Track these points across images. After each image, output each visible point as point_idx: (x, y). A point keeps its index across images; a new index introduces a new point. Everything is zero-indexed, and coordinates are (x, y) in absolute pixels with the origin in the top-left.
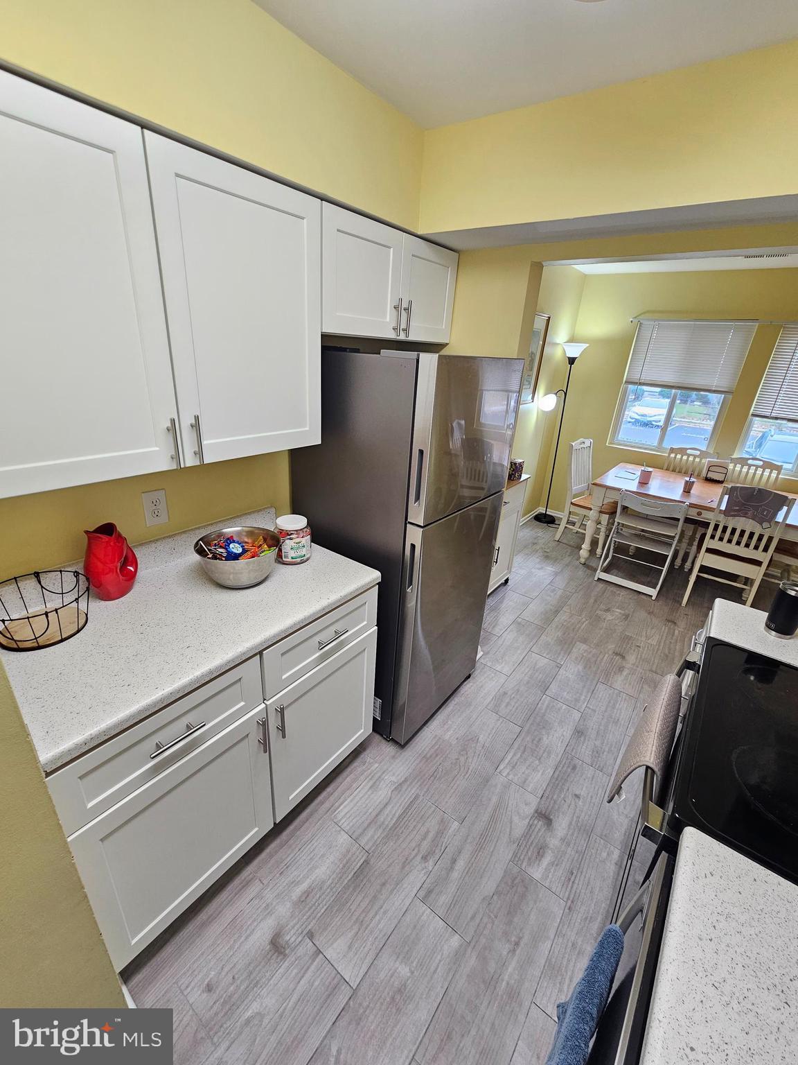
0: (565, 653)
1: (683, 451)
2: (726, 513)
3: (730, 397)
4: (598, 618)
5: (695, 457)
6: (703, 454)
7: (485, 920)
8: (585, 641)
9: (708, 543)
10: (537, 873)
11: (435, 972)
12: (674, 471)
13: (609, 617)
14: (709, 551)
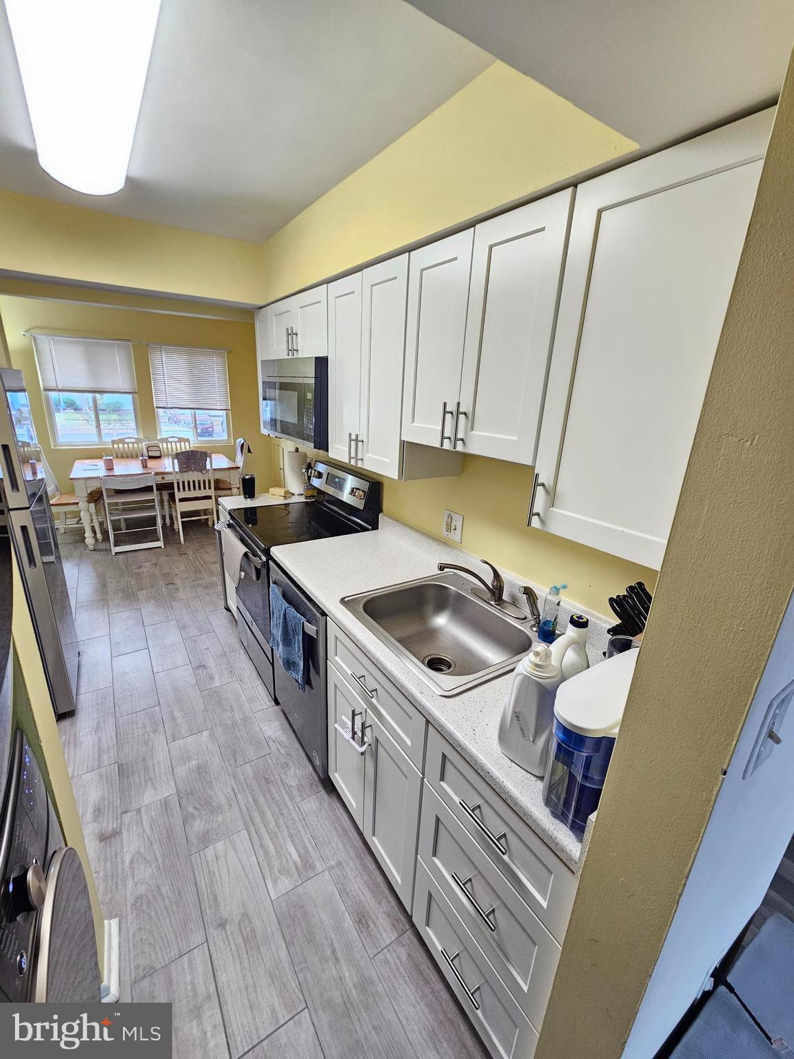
0: (135, 601)
1: (122, 441)
2: (181, 471)
3: (137, 396)
4: (139, 574)
5: (133, 443)
6: (138, 441)
7: (211, 716)
8: (142, 589)
9: (178, 495)
10: (217, 683)
11: (207, 748)
12: (122, 457)
13: (144, 570)
14: (181, 500)
